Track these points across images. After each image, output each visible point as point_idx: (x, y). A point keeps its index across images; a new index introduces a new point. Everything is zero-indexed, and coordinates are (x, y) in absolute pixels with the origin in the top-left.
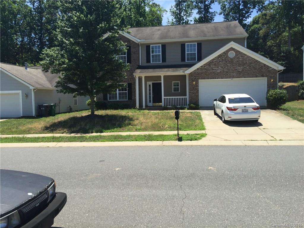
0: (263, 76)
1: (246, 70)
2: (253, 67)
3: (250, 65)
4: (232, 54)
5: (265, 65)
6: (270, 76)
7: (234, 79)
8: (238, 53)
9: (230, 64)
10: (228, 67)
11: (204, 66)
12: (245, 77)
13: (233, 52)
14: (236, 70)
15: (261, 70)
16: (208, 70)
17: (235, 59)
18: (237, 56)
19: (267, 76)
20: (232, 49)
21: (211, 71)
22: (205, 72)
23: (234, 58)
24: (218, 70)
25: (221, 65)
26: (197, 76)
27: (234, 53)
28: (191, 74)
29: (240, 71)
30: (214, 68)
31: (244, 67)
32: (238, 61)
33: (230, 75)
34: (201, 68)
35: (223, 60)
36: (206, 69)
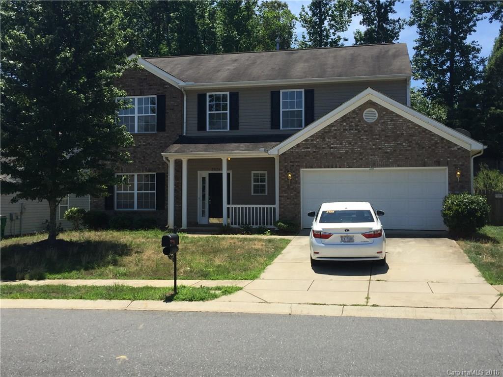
0: (438, 164)
1: (400, 150)
2: (417, 144)
3: (410, 140)
4: (371, 116)
5: (443, 139)
6: (454, 163)
7: (375, 168)
8: (384, 113)
9: (367, 135)
10: (362, 143)
11: (312, 140)
12: (399, 166)
13: (374, 110)
14: (380, 149)
15: (433, 149)
16: (319, 148)
17: (377, 125)
18: (381, 120)
19: (447, 164)
20: (371, 104)
21: (326, 151)
22: (315, 152)
23: (376, 123)
24: (340, 148)
25: (348, 138)
26: (297, 160)
27: (376, 112)
28: (284, 156)
29: (387, 152)
30: (333, 144)
31: (398, 144)
32: (383, 131)
33: (366, 159)
34: (306, 144)
35: (352, 128)
36: (315, 146)
